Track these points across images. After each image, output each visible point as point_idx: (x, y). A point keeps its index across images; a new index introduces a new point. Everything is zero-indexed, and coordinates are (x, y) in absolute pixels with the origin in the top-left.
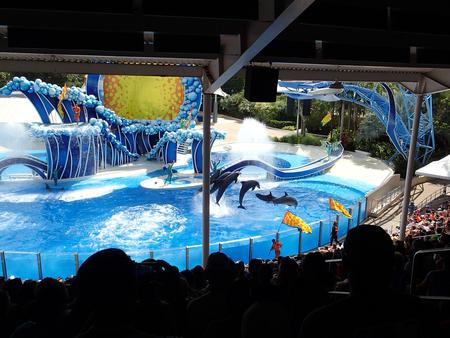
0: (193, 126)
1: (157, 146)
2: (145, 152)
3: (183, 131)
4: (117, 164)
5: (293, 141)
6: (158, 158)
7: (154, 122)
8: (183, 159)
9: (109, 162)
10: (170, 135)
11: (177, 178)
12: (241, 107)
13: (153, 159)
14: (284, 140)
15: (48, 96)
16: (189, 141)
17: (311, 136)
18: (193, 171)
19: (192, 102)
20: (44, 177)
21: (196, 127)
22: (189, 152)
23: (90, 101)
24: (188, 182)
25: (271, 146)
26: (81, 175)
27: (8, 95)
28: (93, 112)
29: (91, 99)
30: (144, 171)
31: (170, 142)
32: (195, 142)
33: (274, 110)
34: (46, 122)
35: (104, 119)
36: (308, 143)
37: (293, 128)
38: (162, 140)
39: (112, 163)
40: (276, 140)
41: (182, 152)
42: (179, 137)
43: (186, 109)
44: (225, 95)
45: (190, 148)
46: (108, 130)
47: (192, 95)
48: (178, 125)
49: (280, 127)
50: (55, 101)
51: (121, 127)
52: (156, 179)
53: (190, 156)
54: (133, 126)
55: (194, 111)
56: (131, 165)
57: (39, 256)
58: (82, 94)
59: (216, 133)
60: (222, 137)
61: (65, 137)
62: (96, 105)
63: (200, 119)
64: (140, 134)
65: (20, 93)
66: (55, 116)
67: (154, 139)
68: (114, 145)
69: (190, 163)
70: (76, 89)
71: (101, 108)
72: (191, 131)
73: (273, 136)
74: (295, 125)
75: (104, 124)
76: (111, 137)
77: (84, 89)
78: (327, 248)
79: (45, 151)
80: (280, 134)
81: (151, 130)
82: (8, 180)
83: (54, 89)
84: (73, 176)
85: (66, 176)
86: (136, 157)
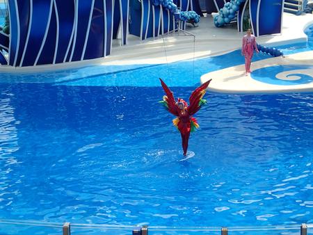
4: (150, 35)
9: (135, 30)
11: (281, 69)
13: (227, 26)
26: (77, 57)
41: (293, 10)
52: (231, 71)
84: (59, 60)
85: (46, 60)
86: (193, 21)
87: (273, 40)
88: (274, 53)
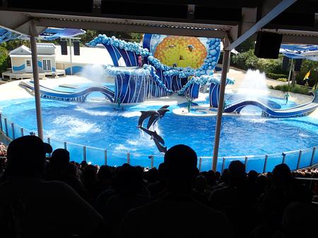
0: (212, 74)
1: (186, 86)
2: (177, 89)
3: (205, 77)
4: (158, 96)
5: (284, 89)
6: (186, 94)
7: (185, 69)
8: (203, 97)
9: (153, 94)
10: (196, 79)
11: (197, 109)
12: (248, 62)
13: (182, 95)
14: (278, 88)
15: (118, 48)
16: (208, 84)
17: (298, 86)
18: (209, 105)
19: (213, 56)
20: (112, 101)
21: (214, 75)
22: (207, 92)
23: (144, 53)
24: (205, 113)
25: (267, 92)
26: (135, 102)
27: (95, 46)
28: (146, 60)
29: (145, 51)
30: (175, 103)
31: (195, 84)
32: (213, 85)
33: (272, 65)
34: (116, 65)
35: (153, 65)
36: (296, 92)
37: (285, 79)
38: (190, 82)
39: (155, 95)
40: (272, 88)
41: (202, 91)
42: (201, 81)
43: (208, 61)
44: (237, 53)
45: (208, 89)
46: (154, 73)
47: (213, 52)
48: (201, 73)
49: (275, 78)
50: (122, 51)
51: (163, 71)
52: (183, 109)
53: (208, 95)
54: (171, 71)
55: (214, 63)
56: (167, 97)
57: (106, 151)
58: (140, 47)
59: (228, 80)
60: (232, 83)
61: (127, 76)
62: (148, 56)
63: (217, 69)
64: (175, 77)
65: (102, 45)
66: (121, 61)
67: (184, 81)
68: (158, 83)
69: (207, 99)
70: (136, 44)
71: (151, 57)
72: (211, 77)
73: (270, 85)
74: (287, 78)
75: (152, 69)
76: (156, 78)
77: (141, 44)
78: (304, 171)
79: (114, 84)
80: (275, 83)
81: (182, 75)
82: (91, 101)
83: (123, 43)
84: (130, 102)
85: (125, 102)
86: (171, 93)
87: (195, 101)
88: (196, 104)
